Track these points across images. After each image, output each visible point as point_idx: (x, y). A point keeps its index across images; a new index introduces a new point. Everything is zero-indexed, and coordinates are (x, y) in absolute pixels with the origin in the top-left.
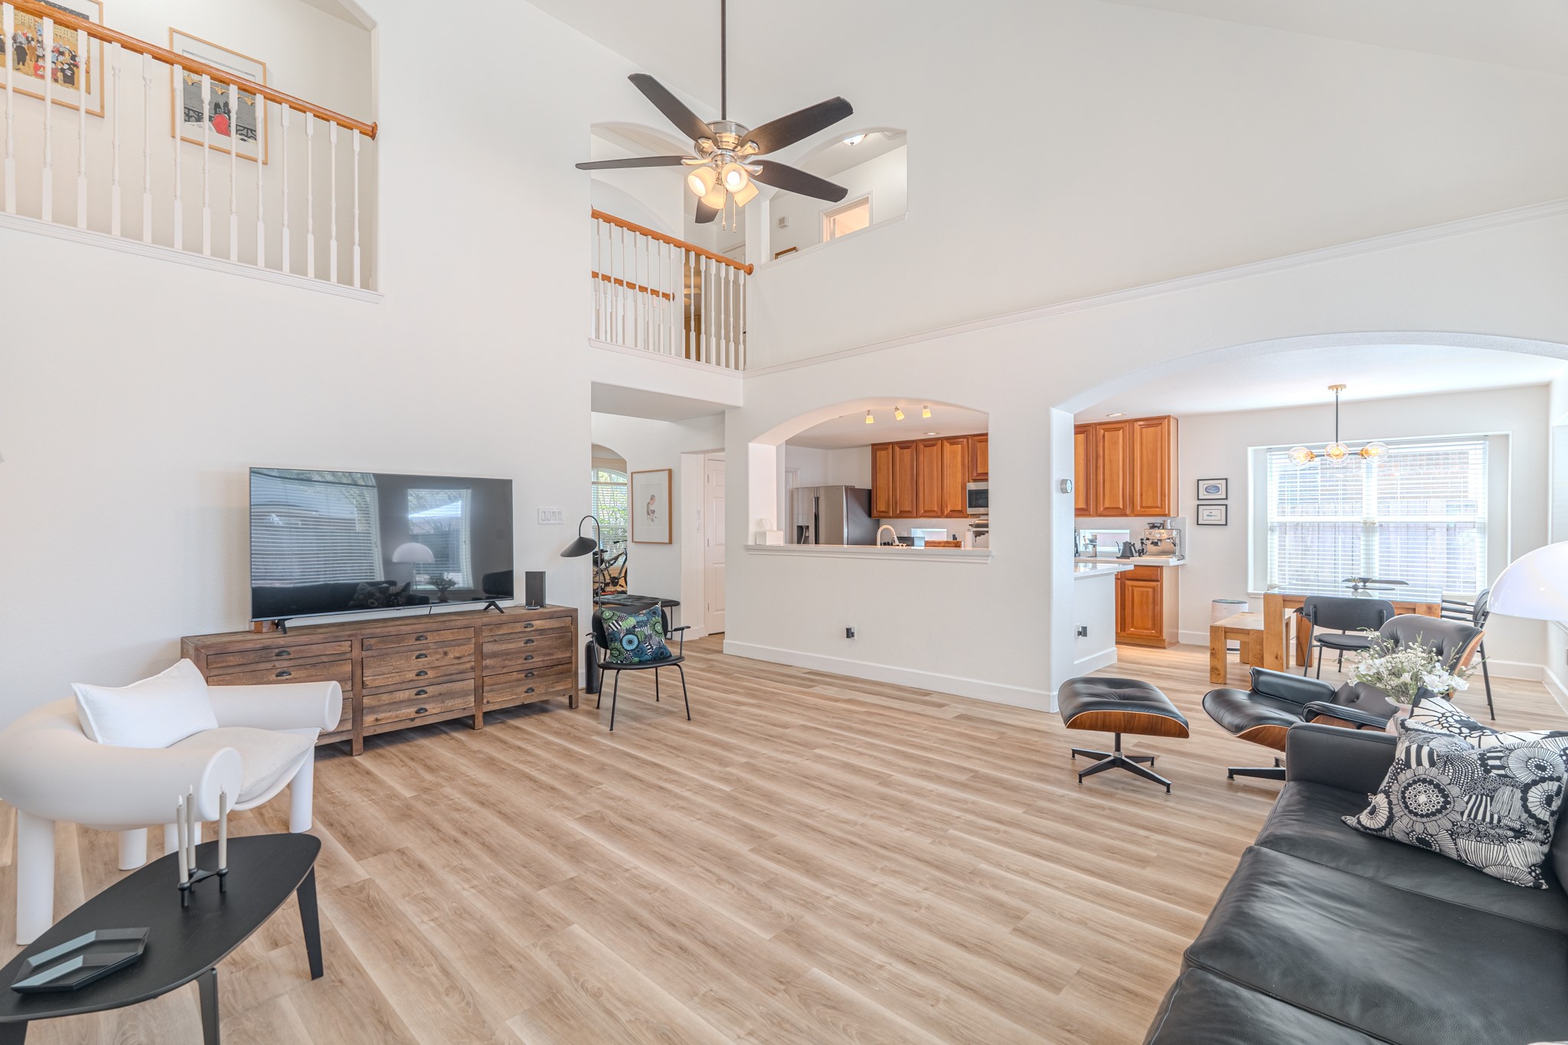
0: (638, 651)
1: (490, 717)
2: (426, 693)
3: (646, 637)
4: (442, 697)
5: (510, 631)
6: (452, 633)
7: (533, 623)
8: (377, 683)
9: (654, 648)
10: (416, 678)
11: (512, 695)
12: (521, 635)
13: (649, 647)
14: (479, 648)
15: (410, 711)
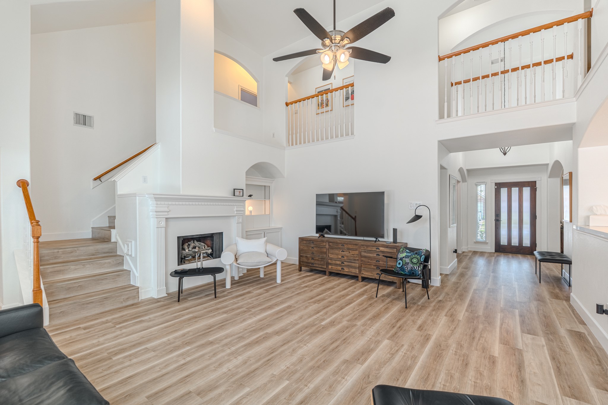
0: (402, 269)
1: (364, 279)
2: (344, 264)
3: (406, 263)
4: (348, 266)
5: (371, 249)
6: (352, 246)
7: (380, 248)
8: (331, 257)
9: (409, 269)
10: (341, 258)
11: (371, 274)
12: (375, 252)
13: (407, 268)
14: (360, 253)
15: (340, 268)
